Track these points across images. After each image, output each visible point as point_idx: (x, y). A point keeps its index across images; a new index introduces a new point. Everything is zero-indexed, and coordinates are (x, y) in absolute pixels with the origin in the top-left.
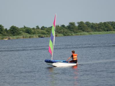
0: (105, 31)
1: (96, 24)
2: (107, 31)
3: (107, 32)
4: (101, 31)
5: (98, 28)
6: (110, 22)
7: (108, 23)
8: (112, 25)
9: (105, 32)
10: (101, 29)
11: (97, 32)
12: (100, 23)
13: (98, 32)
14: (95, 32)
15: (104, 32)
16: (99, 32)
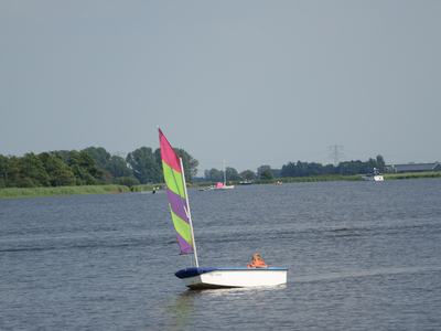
0: (45, 185)
1: (14, 158)
2: (54, 184)
3: (52, 189)
4: (31, 186)
5: (18, 175)
6: (64, 152)
7: (57, 154)
8: (71, 163)
9: (47, 189)
10: (32, 177)
11: (15, 189)
12: (28, 155)
13: (20, 189)
14: (9, 190)
15: (42, 189)
16: (23, 189)
